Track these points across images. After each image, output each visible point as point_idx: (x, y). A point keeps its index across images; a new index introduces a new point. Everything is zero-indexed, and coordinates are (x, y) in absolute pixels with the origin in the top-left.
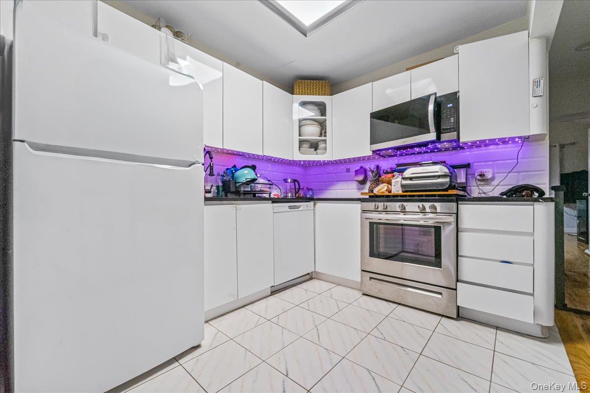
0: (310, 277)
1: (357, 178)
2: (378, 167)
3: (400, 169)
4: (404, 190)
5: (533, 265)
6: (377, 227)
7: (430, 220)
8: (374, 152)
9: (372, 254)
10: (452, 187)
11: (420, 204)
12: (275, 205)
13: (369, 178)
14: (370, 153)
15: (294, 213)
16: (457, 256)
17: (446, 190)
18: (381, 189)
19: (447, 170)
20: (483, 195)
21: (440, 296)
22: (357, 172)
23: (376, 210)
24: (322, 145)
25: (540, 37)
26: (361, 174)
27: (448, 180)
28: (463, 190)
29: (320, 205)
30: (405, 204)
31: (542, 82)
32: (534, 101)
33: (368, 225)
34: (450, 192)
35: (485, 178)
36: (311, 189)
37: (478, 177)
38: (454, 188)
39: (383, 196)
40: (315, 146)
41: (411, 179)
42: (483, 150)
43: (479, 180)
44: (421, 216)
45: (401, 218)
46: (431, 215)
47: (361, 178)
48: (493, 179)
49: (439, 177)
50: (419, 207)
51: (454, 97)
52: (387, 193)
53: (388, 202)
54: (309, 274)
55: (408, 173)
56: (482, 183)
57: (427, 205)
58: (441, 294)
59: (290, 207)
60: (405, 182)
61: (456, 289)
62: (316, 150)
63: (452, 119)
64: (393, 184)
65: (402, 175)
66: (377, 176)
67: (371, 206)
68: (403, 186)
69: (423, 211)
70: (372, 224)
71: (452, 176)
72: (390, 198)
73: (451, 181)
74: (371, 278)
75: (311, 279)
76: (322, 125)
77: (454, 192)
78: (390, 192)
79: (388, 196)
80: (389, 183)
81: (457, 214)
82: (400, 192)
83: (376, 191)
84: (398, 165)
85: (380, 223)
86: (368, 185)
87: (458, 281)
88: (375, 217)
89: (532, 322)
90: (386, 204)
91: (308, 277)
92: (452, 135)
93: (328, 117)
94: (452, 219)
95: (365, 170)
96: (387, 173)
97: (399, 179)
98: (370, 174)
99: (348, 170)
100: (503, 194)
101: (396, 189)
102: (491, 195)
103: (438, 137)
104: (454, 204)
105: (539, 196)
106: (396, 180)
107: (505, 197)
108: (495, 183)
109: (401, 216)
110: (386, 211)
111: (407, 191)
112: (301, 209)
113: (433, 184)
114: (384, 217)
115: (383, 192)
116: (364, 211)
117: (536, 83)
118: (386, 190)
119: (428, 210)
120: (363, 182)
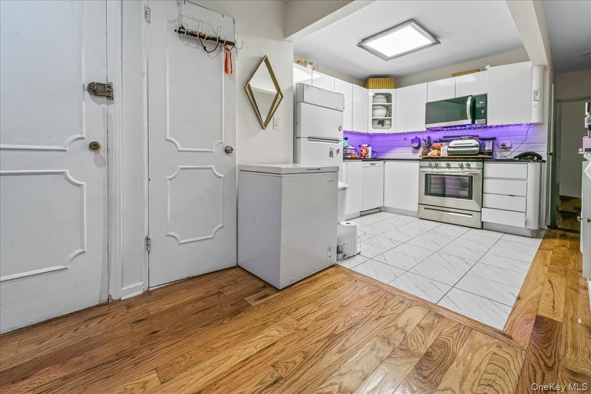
0: (379, 210)
1: (413, 145)
2: (429, 137)
3: (447, 140)
4: (449, 154)
5: (526, 197)
6: (430, 176)
7: (466, 172)
8: (427, 129)
9: (427, 193)
10: (480, 153)
11: (460, 163)
12: (364, 162)
13: (421, 145)
14: (425, 130)
15: (373, 168)
16: (483, 193)
17: (477, 155)
18: (433, 153)
19: (478, 143)
20: (504, 158)
21: (471, 216)
22: (413, 141)
23: (430, 167)
24: (387, 122)
25: (538, 66)
26: (416, 142)
27: (478, 149)
28: (489, 155)
29: (388, 163)
30: (450, 163)
31: (539, 92)
32: (534, 103)
33: (424, 175)
34: (478, 156)
35: (505, 147)
36: (375, 152)
37: (501, 147)
38: (483, 153)
39: (435, 158)
40: (381, 122)
41: (454, 147)
42: (505, 129)
43: (501, 148)
44: (460, 170)
45: (447, 171)
46: (467, 169)
47: (416, 145)
48: (511, 147)
49: (473, 147)
50: (459, 164)
51: (484, 97)
52: (437, 156)
53: (438, 161)
54: (378, 208)
55: (452, 144)
56: (503, 150)
57: (464, 163)
58: (471, 215)
59: (371, 164)
60: (449, 149)
61: (481, 212)
62: (383, 126)
63: (482, 111)
64: (441, 150)
65: (448, 145)
66: (429, 144)
67: (426, 163)
68: (448, 152)
69: (462, 167)
70: (426, 175)
71: (481, 146)
72: (438, 159)
73: (480, 149)
74: (425, 208)
75: (380, 211)
76: (388, 108)
77: (481, 156)
78: (439, 155)
79: (437, 158)
80: (439, 149)
81: (483, 169)
82: (447, 156)
83: (429, 155)
84: (444, 137)
85: (432, 175)
86: (421, 150)
87: (482, 207)
88: (429, 170)
89: (524, 226)
90: (437, 162)
91: (378, 210)
92: (483, 121)
93: (393, 103)
94: (480, 172)
95: (420, 139)
96: (436, 142)
97: (446, 147)
98: (423, 142)
99: (405, 139)
100: (515, 157)
101: (444, 153)
102: (509, 157)
103: (473, 122)
104: (481, 163)
105: (537, 159)
106: (444, 148)
107: (517, 159)
108: (512, 150)
109: (447, 170)
110: (436, 167)
111: (451, 155)
112: (376, 165)
113: (468, 151)
114: (435, 170)
115: (434, 156)
116: (421, 167)
117: (536, 93)
118: (437, 154)
119: (465, 166)
120: (417, 148)
